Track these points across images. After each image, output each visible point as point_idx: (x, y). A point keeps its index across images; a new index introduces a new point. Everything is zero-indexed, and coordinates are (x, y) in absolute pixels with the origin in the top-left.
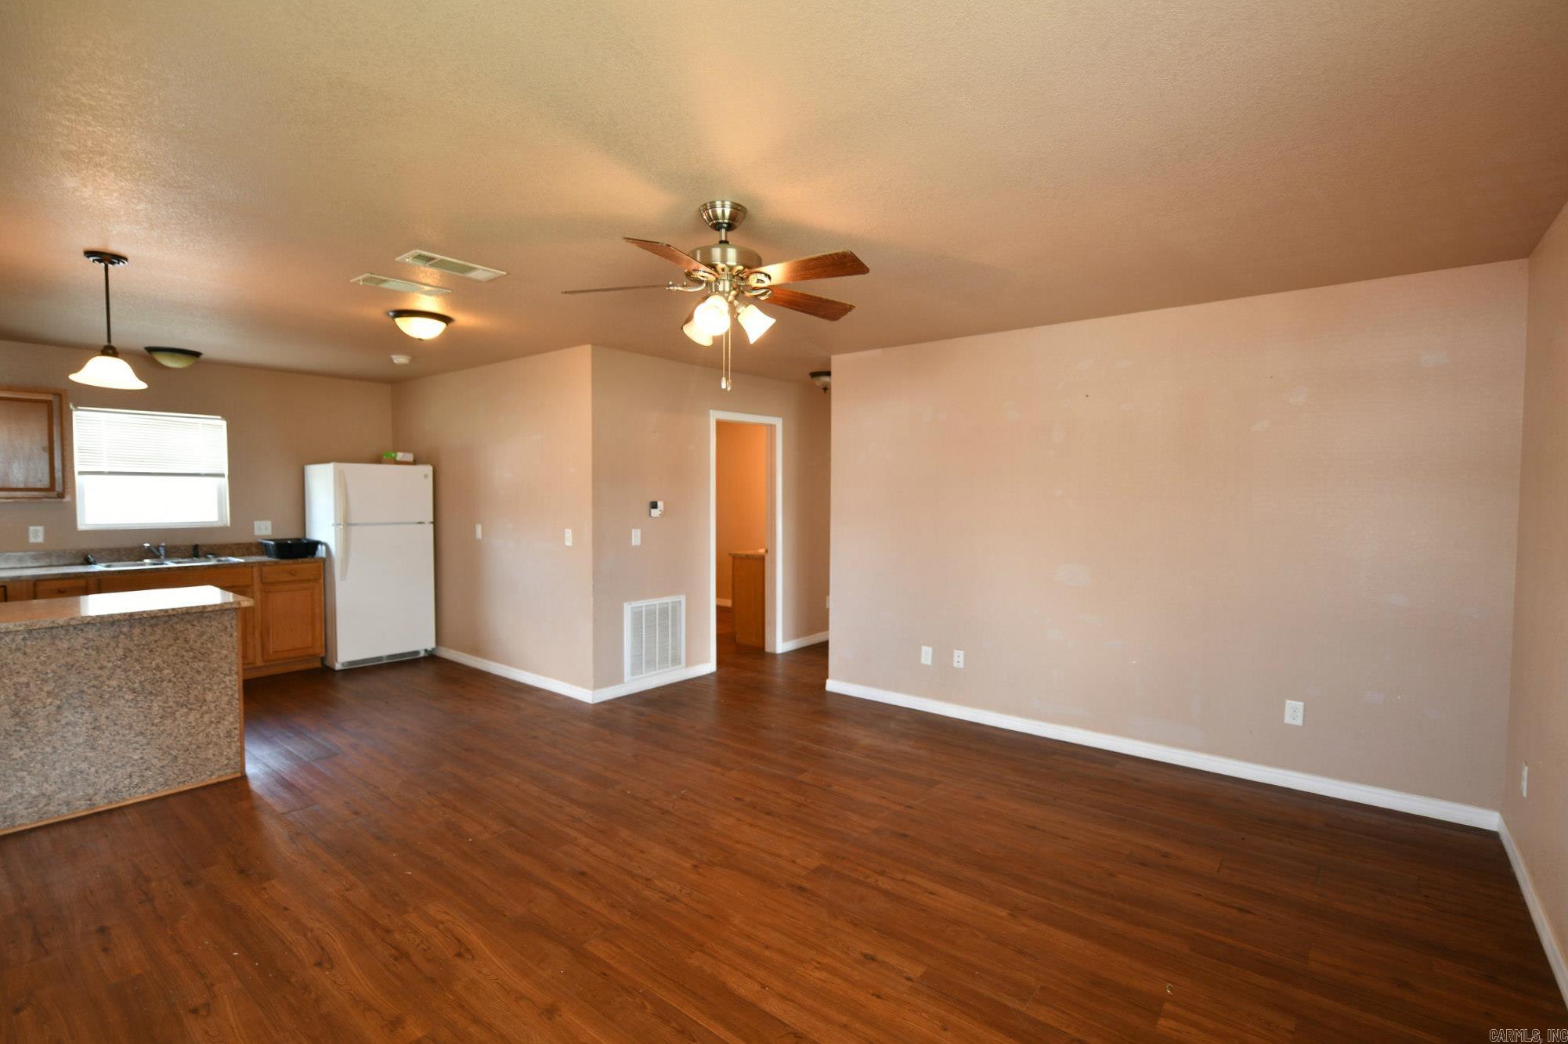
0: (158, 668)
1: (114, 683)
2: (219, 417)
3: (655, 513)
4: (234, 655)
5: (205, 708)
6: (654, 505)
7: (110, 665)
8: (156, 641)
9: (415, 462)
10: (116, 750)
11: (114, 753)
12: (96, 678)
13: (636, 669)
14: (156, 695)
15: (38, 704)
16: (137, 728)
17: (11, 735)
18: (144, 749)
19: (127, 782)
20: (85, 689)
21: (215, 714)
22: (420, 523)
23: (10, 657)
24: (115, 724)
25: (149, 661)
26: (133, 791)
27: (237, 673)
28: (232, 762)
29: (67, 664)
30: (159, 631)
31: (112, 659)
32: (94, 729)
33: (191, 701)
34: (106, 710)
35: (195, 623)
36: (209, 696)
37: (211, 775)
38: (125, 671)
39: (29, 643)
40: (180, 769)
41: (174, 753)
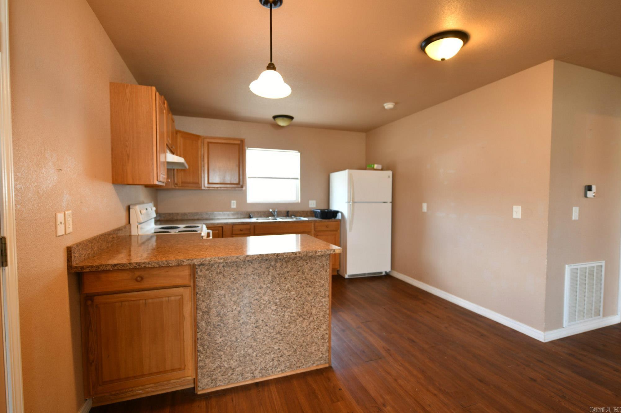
0: (288, 290)
1: (266, 298)
2: (297, 151)
3: (590, 194)
4: (327, 284)
5: (311, 319)
6: (589, 188)
7: (265, 286)
8: (288, 272)
9: (382, 170)
10: (266, 342)
11: (265, 344)
12: (258, 294)
13: (572, 318)
14: (287, 308)
15: (230, 309)
16: (278, 329)
17: (216, 328)
18: (280, 343)
19: (271, 363)
20: (252, 301)
21: (316, 323)
22: (384, 202)
23: (217, 277)
24: (266, 325)
25: (284, 285)
26: (274, 370)
27: (328, 296)
28: (324, 356)
29: (244, 284)
30: (289, 265)
31: (266, 282)
32: (256, 327)
33: (305, 313)
34: (262, 316)
35: (308, 261)
36: (314, 311)
37: (313, 364)
38: (273, 291)
39: (226, 269)
40: (298, 358)
41: (295, 347)
